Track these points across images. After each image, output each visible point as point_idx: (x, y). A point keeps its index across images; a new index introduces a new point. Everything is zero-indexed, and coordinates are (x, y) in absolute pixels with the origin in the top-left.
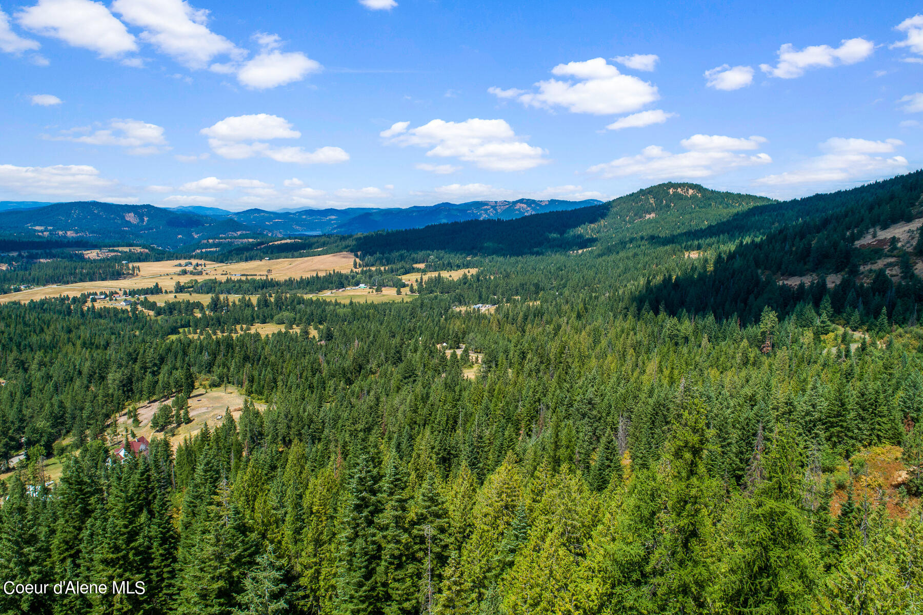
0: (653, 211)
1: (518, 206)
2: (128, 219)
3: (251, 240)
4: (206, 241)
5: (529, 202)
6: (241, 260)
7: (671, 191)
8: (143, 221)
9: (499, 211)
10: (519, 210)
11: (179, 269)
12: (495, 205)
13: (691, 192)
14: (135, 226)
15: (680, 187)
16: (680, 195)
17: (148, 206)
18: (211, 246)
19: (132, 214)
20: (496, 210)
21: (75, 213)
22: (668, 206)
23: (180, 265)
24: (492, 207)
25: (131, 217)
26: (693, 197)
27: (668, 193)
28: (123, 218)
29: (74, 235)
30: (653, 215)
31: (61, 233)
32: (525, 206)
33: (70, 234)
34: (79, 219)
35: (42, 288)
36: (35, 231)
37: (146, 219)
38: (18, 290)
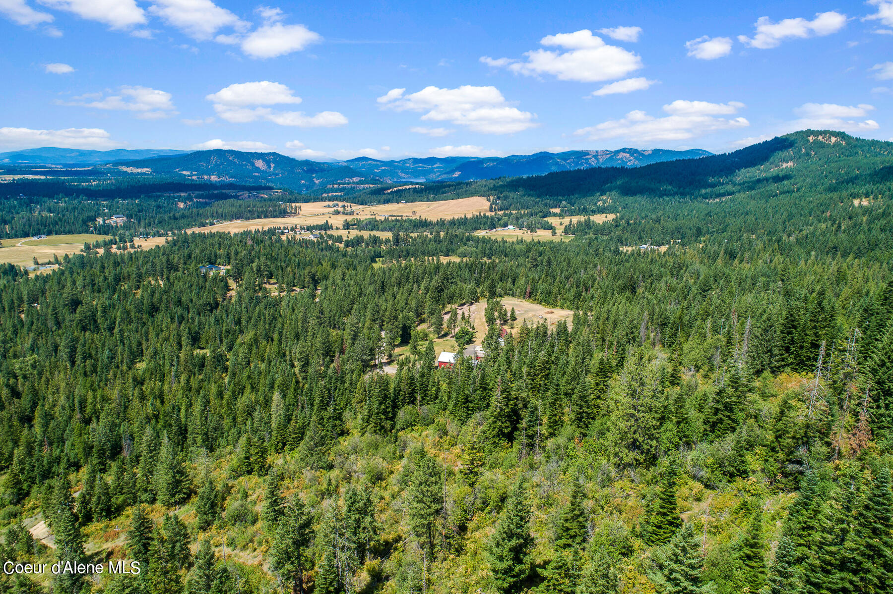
0: (791, 159)
1: (621, 155)
2: (257, 166)
3: (372, 186)
4: (331, 186)
5: (632, 152)
6: (379, 202)
7: (811, 139)
8: (270, 167)
9: (601, 160)
10: (621, 159)
11: (331, 210)
12: (596, 155)
13: (833, 139)
14: (263, 172)
15: (821, 135)
16: (822, 142)
17: (274, 154)
18: (336, 191)
19: (261, 161)
20: (597, 159)
21: (214, 160)
22: (808, 154)
23: (329, 206)
24: (594, 156)
25: (260, 164)
26: (836, 145)
27: (808, 141)
28: (253, 164)
29: (217, 179)
30: (790, 164)
31: (206, 177)
32: (628, 155)
33: (214, 178)
34: (216, 165)
35: (229, 223)
36: (185, 175)
37: (272, 165)
38: (212, 224)
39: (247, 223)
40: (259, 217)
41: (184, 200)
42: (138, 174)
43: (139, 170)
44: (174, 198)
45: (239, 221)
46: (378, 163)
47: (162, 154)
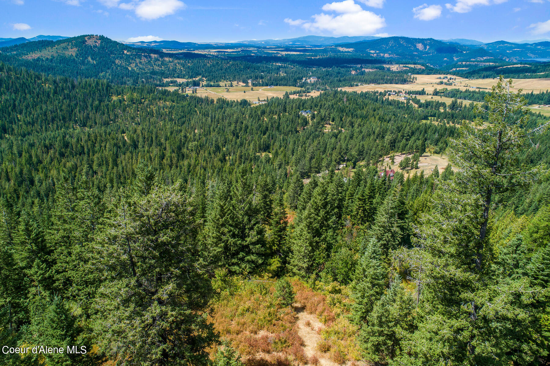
2: (418, 47)
3: (491, 64)
4: (460, 63)
6: (480, 77)
8: (425, 48)
11: (439, 81)
14: (421, 52)
18: (463, 66)
19: (421, 44)
21: (391, 43)
23: (440, 78)
25: (420, 46)
28: (415, 46)
29: (388, 56)
31: (382, 55)
33: (386, 55)
34: (392, 47)
35: (367, 85)
36: (370, 53)
37: (428, 47)
38: (357, 85)
39: (377, 86)
40: (386, 83)
41: (356, 70)
42: (346, 52)
43: (347, 50)
44: (351, 67)
45: (373, 85)
46: (513, 46)
47: (367, 39)
